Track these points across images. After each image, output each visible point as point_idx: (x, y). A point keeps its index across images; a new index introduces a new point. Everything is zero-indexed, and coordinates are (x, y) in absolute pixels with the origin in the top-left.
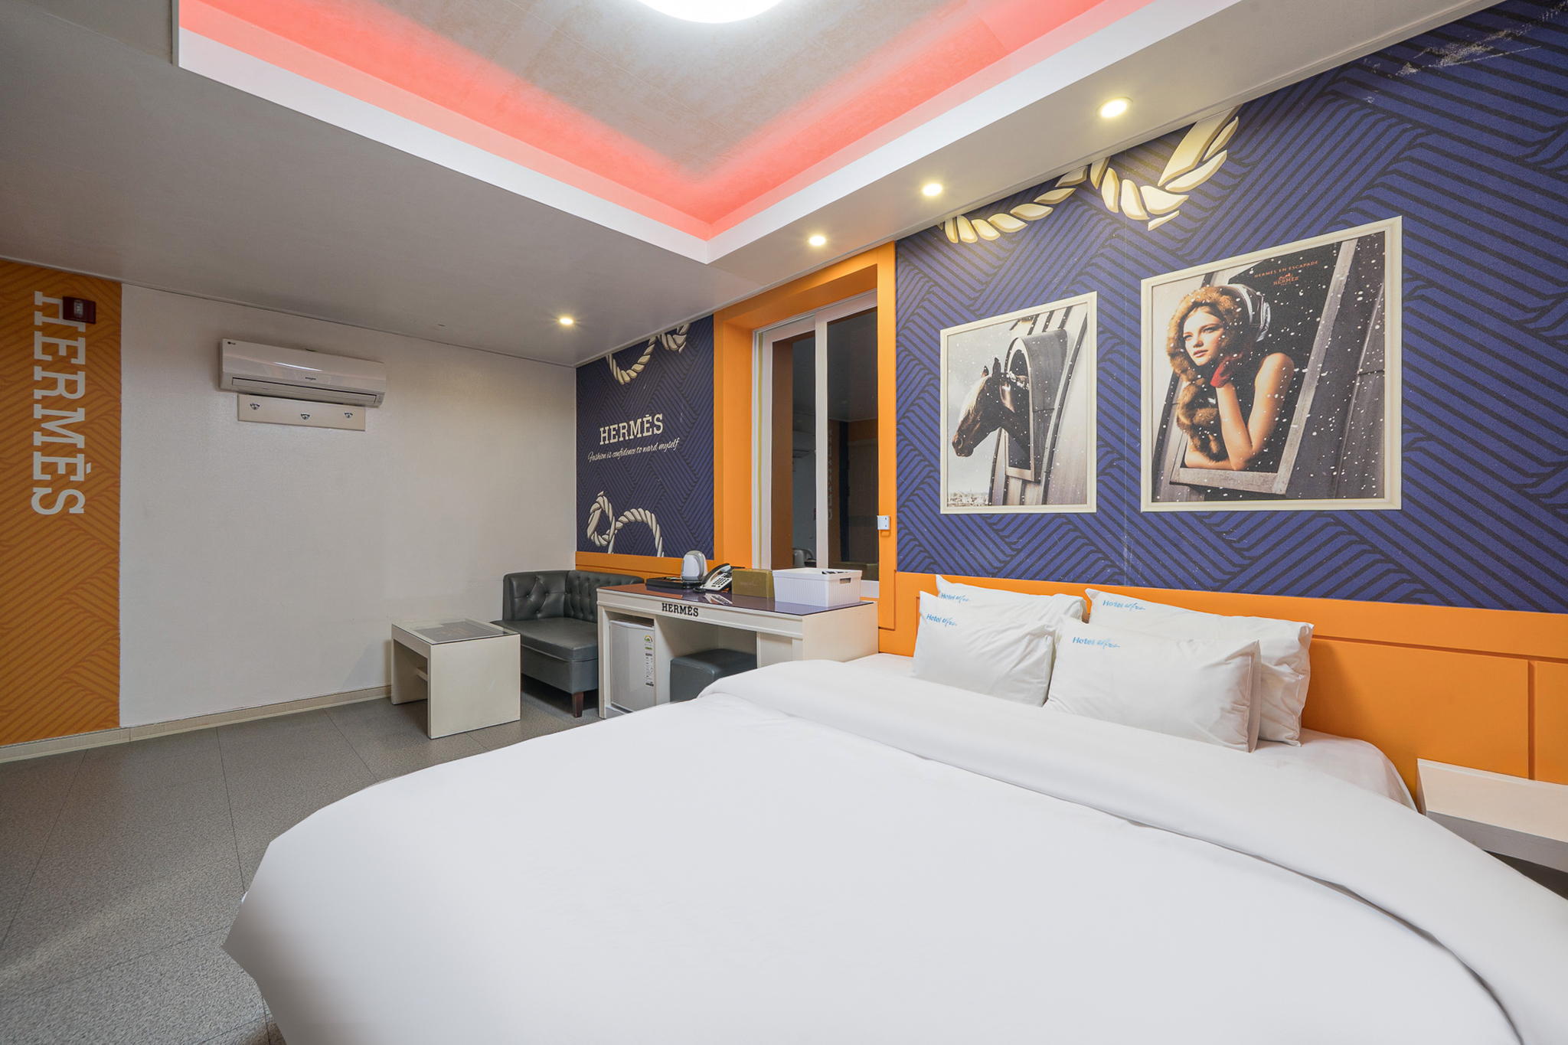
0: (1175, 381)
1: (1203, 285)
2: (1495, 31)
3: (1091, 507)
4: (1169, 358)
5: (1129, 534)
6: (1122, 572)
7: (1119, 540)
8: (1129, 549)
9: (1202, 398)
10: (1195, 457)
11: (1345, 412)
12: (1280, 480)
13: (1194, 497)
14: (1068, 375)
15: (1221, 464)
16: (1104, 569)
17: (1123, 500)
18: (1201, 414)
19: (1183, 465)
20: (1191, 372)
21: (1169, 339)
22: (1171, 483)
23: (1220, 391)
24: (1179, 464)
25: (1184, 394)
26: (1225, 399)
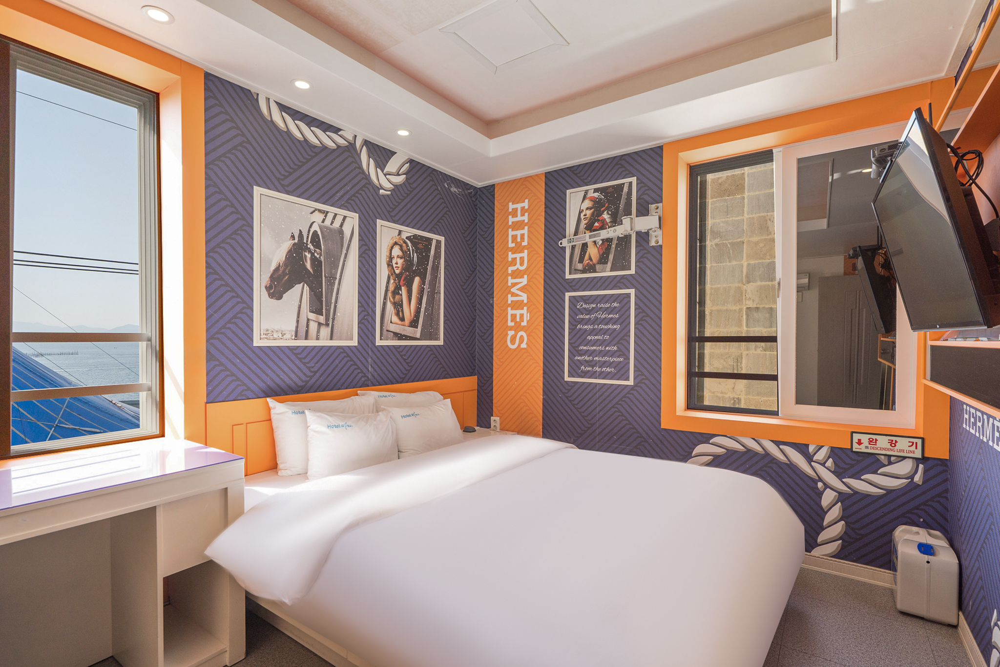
0: (389, 278)
1: (398, 235)
2: (460, 189)
3: (354, 342)
4: (387, 266)
5: (371, 358)
6: (368, 379)
7: (367, 361)
8: (371, 366)
9: (397, 289)
10: (395, 319)
11: (433, 306)
12: (418, 332)
13: (394, 338)
14: (344, 259)
15: (403, 323)
16: (361, 378)
17: (369, 339)
18: (397, 297)
19: (391, 322)
20: (394, 275)
21: (387, 256)
22: (387, 331)
23: (403, 288)
24: (389, 322)
25: (392, 287)
26: (404, 291)
